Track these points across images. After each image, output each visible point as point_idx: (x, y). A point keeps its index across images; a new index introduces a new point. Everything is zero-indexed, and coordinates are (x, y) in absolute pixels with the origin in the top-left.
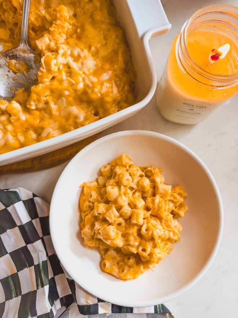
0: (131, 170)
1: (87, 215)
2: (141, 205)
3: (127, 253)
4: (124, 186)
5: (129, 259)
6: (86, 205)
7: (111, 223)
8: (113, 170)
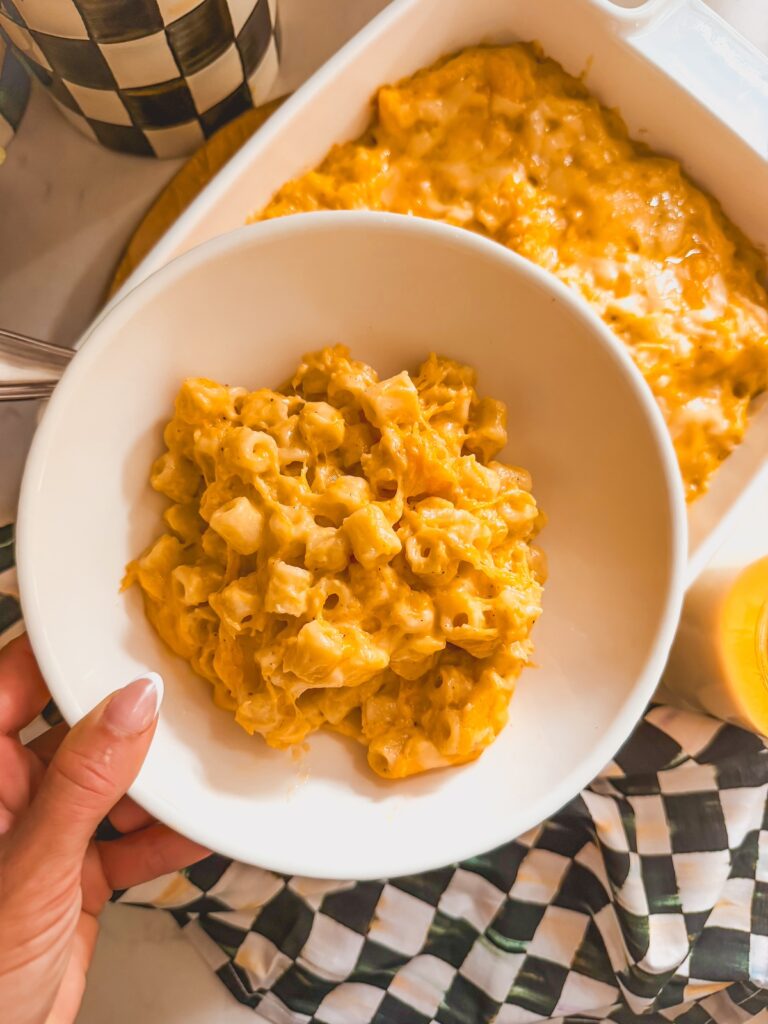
0: (250, 414)
1: (212, 656)
2: (356, 493)
3: (422, 672)
4: (264, 475)
5: (439, 683)
6: (186, 630)
7: (303, 615)
8: (192, 456)
